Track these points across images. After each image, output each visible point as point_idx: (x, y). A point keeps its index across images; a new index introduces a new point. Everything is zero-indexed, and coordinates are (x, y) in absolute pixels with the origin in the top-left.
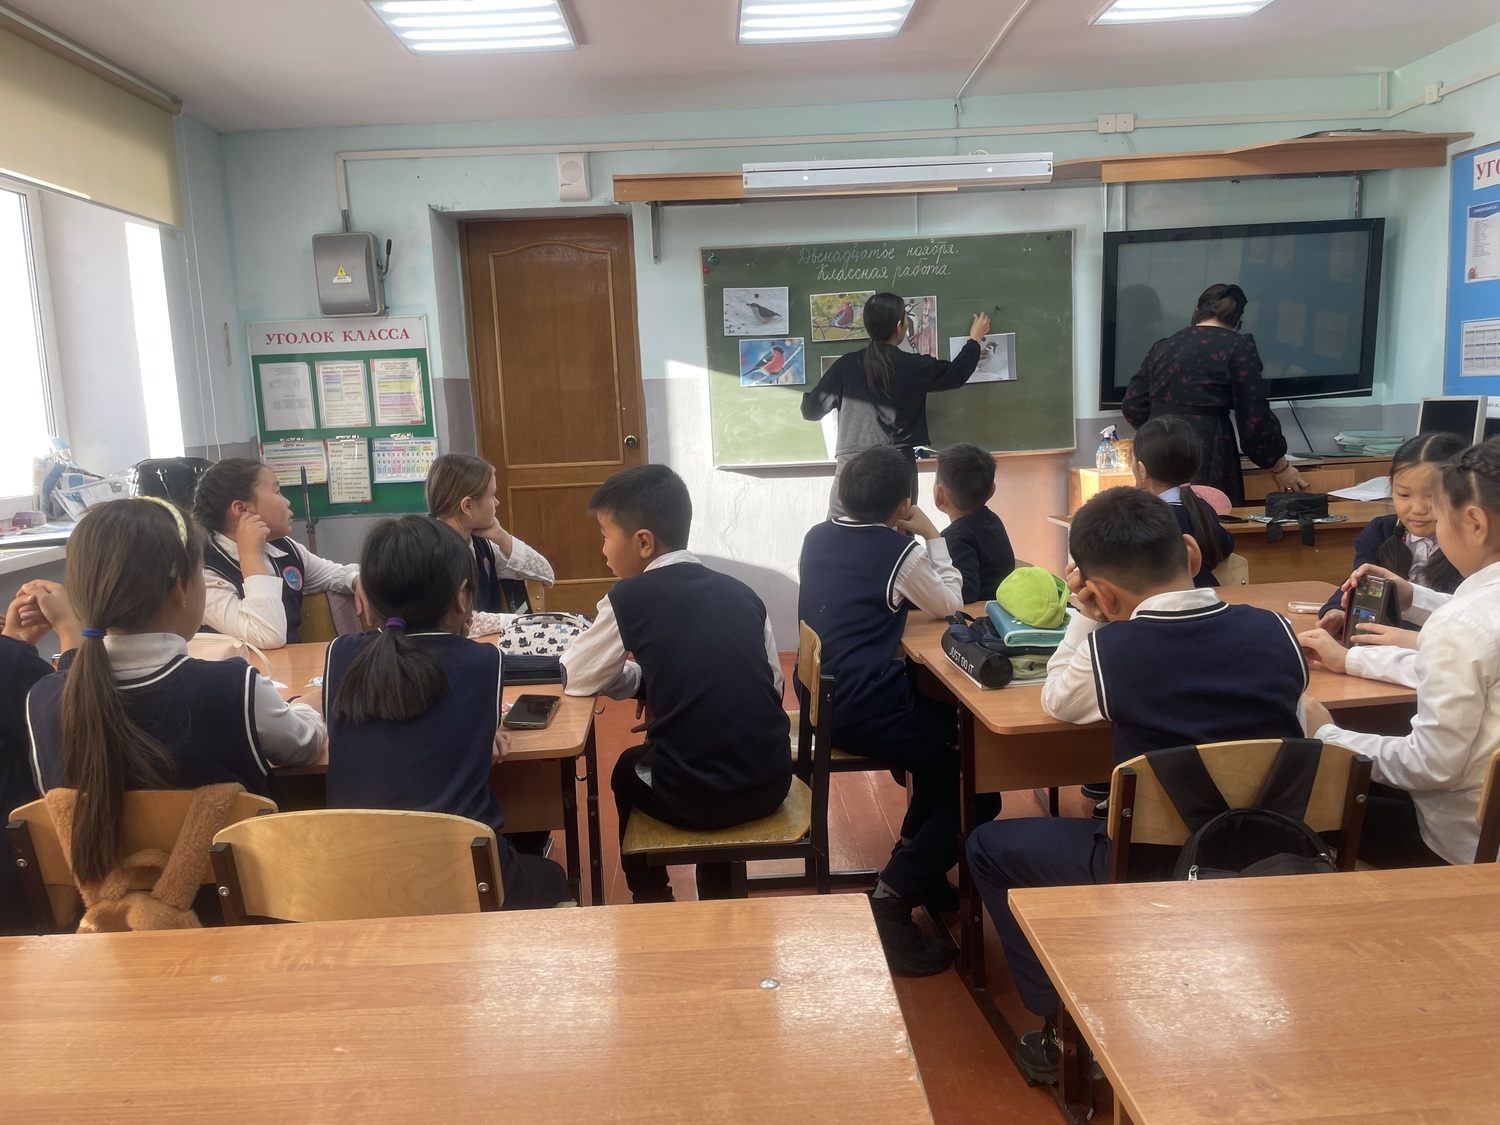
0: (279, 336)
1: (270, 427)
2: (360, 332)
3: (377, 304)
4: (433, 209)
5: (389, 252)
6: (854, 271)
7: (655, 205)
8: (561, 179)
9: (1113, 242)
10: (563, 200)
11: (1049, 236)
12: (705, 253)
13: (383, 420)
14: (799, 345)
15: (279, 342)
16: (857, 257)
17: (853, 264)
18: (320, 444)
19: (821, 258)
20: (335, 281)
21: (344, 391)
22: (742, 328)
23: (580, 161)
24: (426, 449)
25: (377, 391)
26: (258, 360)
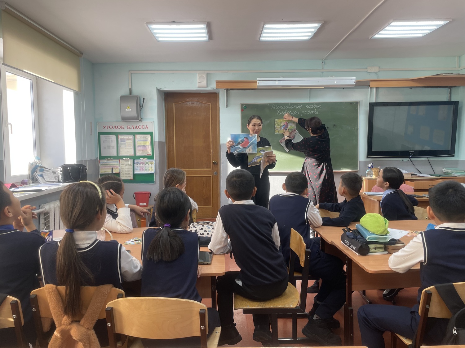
0: (107, 126)
1: (103, 155)
2: (133, 126)
3: (139, 118)
4: (158, 89)
5: (143, 102)
7: (227, 90)
8: (198, 81)
9: (372, 106)
10: (199, 87)
11: (351, 103)
12: (242, 105)
13: (138, 154)
15: (107, 128)
16: (290, 108)
17: (289, 110)
18: (118, 161)
19: (278, 108)
20: (126, 110)
21: (127, 144)
23: (205, 76)
24: (151, 163)
25: (137, 145)
26: (100, 134)
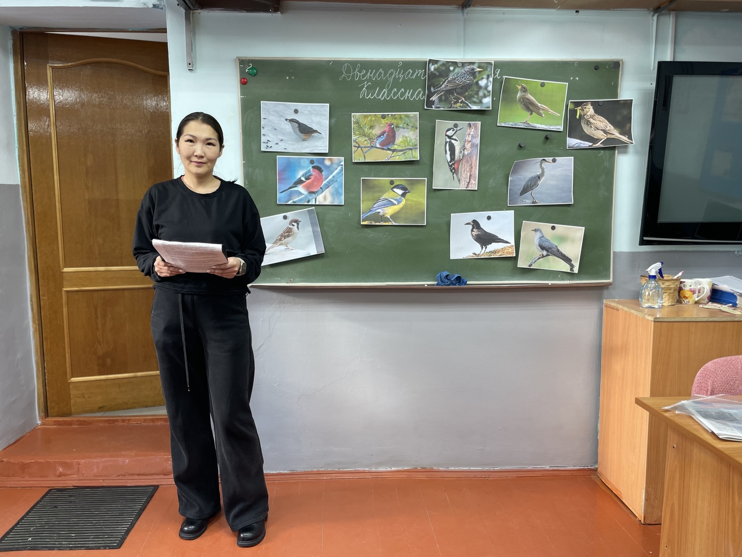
6: (398, 91)
7: (189, 8)
9: (667, 73)
11: (597, 66)
12: (243, 63)
14: (339, 165)
16: (401, 76)
17: (397, 84)
19: (364, 76)
22: (280, 143)
